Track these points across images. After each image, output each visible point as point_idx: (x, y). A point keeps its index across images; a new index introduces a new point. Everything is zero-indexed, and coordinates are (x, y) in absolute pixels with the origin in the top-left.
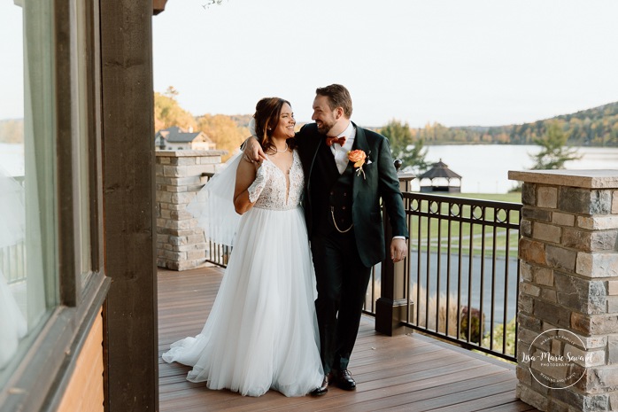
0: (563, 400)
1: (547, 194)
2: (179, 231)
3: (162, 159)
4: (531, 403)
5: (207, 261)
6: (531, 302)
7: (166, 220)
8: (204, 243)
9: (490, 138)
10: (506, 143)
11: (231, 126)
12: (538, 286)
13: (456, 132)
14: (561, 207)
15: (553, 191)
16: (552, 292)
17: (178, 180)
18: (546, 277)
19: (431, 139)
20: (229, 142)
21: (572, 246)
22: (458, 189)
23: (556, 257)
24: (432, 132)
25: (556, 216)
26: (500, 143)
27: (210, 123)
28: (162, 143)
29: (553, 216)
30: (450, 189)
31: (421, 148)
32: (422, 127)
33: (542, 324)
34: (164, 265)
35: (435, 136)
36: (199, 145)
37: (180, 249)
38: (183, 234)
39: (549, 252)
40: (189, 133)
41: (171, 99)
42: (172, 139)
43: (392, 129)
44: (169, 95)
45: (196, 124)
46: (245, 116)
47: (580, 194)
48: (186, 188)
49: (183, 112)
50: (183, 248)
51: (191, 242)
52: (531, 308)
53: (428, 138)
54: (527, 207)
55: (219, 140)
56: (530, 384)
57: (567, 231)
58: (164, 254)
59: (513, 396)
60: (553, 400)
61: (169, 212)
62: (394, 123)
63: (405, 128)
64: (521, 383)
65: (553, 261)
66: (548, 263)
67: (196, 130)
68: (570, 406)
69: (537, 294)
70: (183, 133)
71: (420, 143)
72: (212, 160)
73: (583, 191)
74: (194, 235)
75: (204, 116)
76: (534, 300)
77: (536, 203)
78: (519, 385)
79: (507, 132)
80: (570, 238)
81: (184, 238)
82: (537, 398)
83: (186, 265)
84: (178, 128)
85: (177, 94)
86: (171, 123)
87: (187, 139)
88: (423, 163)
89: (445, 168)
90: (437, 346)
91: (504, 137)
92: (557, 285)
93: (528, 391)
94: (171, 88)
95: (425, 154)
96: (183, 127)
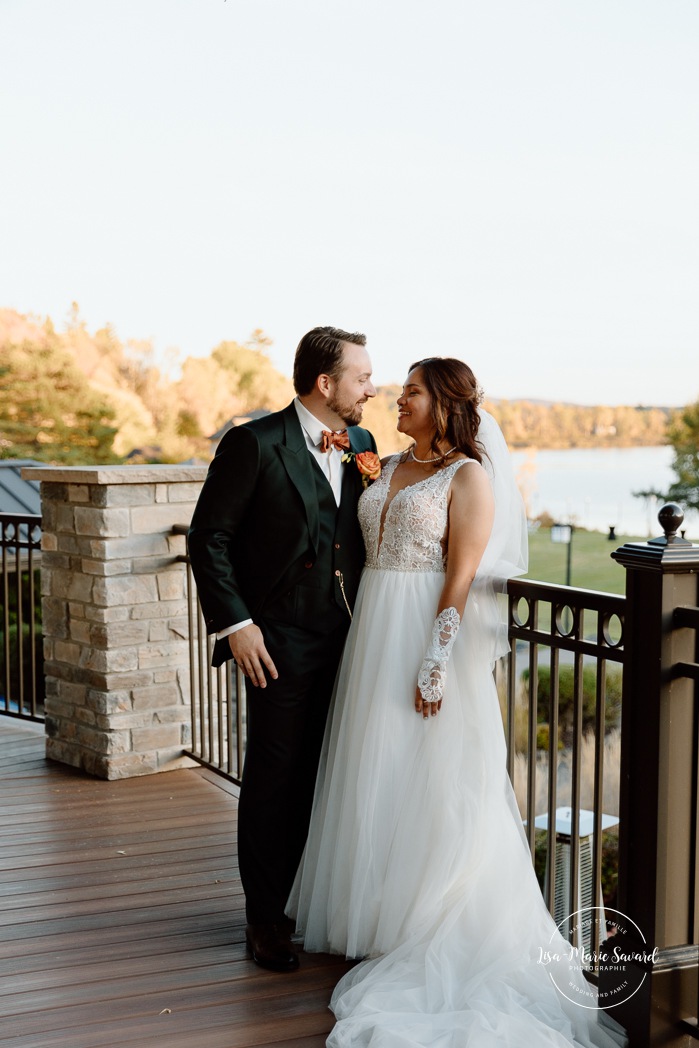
2: (109, 678)
3: (71, 489)
5: (184, 753)
7: (81, 646)
8: (178, 707)
17: (107, 543)
34: (77, 764)
37: (113, 723)
38: (121, 683)
41: (258, 353)
44: (254, 347)
48: (129, 565)
50: (121, 721)
51: (144, 705)
58: (77, 733)
61: (86, 626)
74: (151, 687)
81: (122, 695)
83: (129, 765)
86: (256, 402)
94: (258, 332)
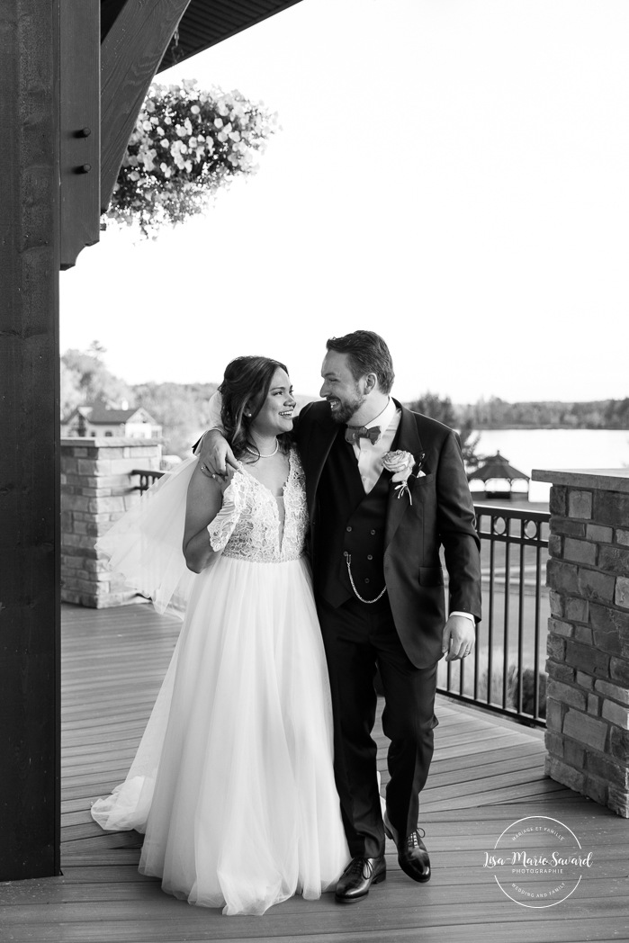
0: (601, 775)
1: (580, 500)
2: (98, 553)
3: (76, 450)
4: (563, 781)
5: (137, 595)
6: (562, 645)
7: (81, 536)
9: (574, 419)
10: (599, 427)
11: (185, 399)
12: (570, 623)
13: (523, 411)
14: (596, 519)
15: (587, 496)
16: (587, 631)
17: (98, 480)
18: (578, 611)
19: (486, 420)
20: (181, 423)
21: (611, 568)
22: (525, 496)
23: (591, 584)
24: (488, 410)
25: (591, 529)
26: (591, 426)
27: (153, 395)
28: (81, 424)
29: (588, 529)
30: (513, 496)
31: (468, 435)
32: (473, 402)
33: (575, 674)
34: (77, 601)
35: (492, 416)
36: (137, 429)
37: (100, 577)
39: (583, 578)
40: (122, 411)
41: (95, 359)
42: (96, 419)
43: (425, 405)
44: (92, 354)
45: (133, 396)
46: (207, 385)
47: (618, 500)
48: (109, 491)
49: (114, 378)
50: (104, 576)
52: (562, 654)
53: (482, 420)
54: (556, 517)
55: (167, 420)
56: (562, 756)
57: (604, 549)
58: (77, 584)
59: (541, 773)
60: (590, 776)
61: (84, 525)
62: (428, 396)
63: (446, 405)
64: (550, 754)
65: (588, 590)
66: (582, 592)
67: (133, 406)
68: (611, 783)
69: (569, 634)
70: (113, 410)
71: (468, 427)
72: (147, 452)
73: (622, 497)
75: (146, 385)
76: (565, 642)
77: (567, 513)
78: (549, 757)
79: (600, 411)
80: (607, 559)
81: (105, 562)
82: (570, 773)
83: (108, 600)
84: (105, 403)
85: (104, 351)
86: (94, 395)
87: (119, 419)
88: (472, 456)
89: (505, 464)
90: (450, 711)
91: (596, 418)
92: (593, 621)
93: (559, 765)
94: (96, 342)
95: (475, 443)
96: (113, 400)
